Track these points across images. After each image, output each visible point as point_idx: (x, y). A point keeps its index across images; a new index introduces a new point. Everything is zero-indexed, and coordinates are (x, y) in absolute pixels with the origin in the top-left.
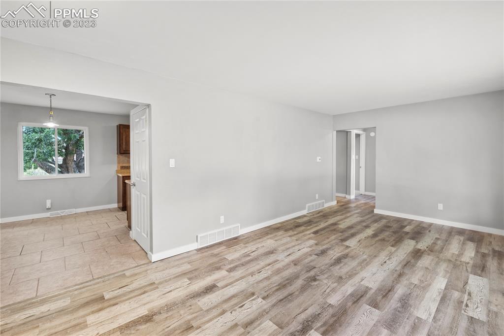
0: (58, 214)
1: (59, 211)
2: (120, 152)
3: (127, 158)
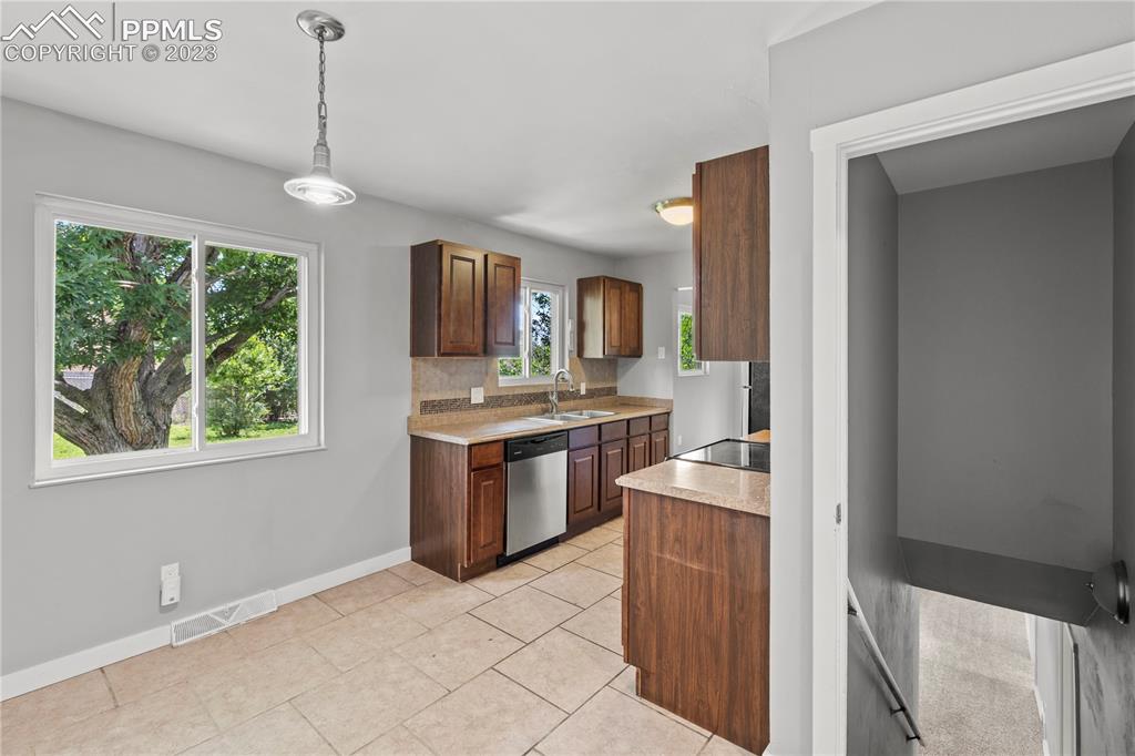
0: (211, 622)
1: (209, 612)
2: (439, 349)
3: (439, 372)
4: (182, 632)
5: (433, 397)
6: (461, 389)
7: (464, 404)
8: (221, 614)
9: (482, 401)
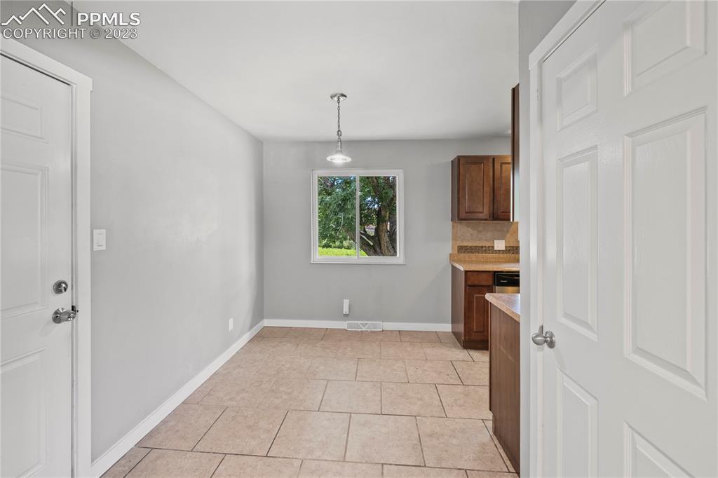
0: (358, 326)
1: (359, 322)
2: (458, 216)
3: (470, 230)
4: (350, 326)
5: (465, 244)
6: (486, 240)
7: (491, 249)
8: (362, 324)
9: (504, 249)
